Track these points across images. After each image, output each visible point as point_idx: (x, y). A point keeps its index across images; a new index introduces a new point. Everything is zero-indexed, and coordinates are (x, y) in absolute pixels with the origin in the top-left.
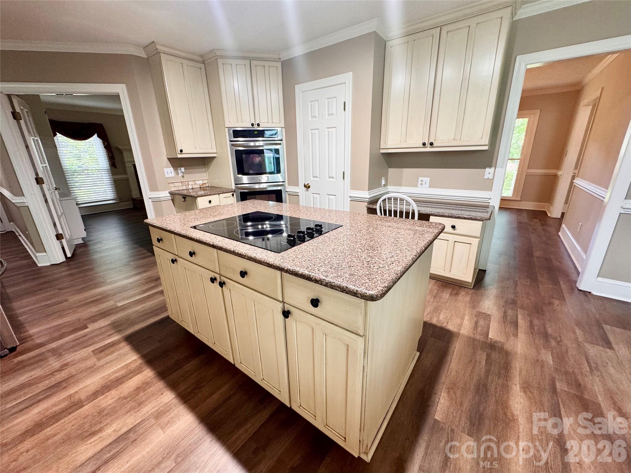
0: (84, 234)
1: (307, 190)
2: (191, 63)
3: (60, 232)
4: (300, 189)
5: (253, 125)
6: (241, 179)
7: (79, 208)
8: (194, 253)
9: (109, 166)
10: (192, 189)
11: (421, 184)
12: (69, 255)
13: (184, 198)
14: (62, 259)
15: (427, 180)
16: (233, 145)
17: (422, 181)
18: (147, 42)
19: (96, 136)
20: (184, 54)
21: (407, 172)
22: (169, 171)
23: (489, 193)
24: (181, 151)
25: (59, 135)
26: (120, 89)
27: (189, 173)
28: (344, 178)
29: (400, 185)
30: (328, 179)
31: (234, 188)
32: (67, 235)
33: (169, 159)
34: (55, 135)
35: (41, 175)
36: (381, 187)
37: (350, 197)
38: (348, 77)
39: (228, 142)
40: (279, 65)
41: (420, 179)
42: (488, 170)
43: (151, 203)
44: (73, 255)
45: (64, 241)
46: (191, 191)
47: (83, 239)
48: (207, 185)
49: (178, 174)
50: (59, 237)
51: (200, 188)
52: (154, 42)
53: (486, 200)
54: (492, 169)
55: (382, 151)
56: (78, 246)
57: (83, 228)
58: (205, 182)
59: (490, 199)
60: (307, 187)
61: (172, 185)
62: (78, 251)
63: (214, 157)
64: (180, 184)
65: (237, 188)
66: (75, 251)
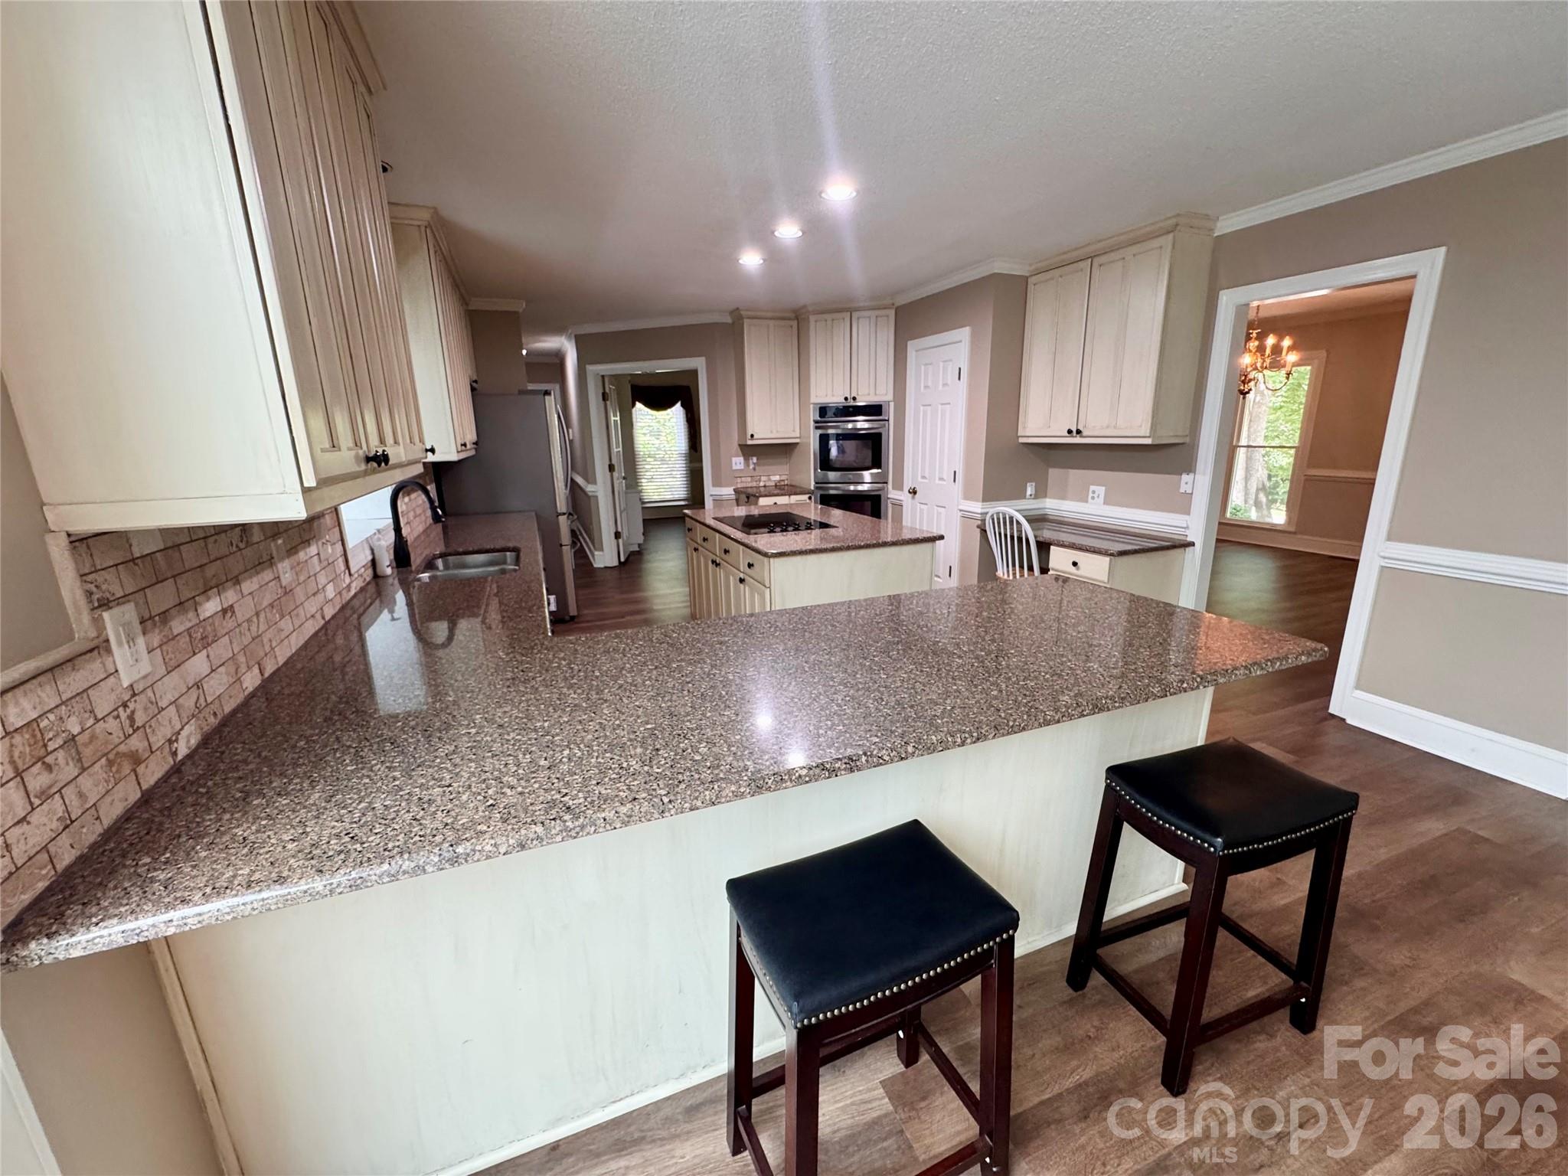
0: (641, 539)
1: (913, 498)
2: (778, 322)
3: (620, 530)
4: (903, 496)
5: (846, 399)
6: (826, 476)
7: (643, 508)
8: (728, 551)
9: (687, 448)
10: (765, 486)
11: (1093, 498)
12: (622, 560)
13: (748, 498)
14: (615, 563)
15: (1101, 490)
16: (817, 428)
17: (1094, 492)
18: (733, 307)
19: (679, 405)
20: (769, 314)
21: (1075, 475)
22: (738, 462)
23: (1186, 517)
24: (752, 436)
25: (639, 405)
26: (698, 363)
27: (764, 465)
28: (955, 481)
29: (1063, 498)
30: (937, 481)
31: (812, 488)
32: (625, 535)
33: (740, 445)
34: (634, 405)
35: (613, 462)
36: (1025, 498)
37: (961, 510)
38: (964, 334)
39: (812, 423)
40: (892, 313)
41: (1092, 488)
42: (1185, 477)
43: (711, 502)
44: (627, 560)
45: (620, 541)
46: (762, 489)
47: (639, 545)
48: (786, 482)
49: (748, 466)
50: (617, 535)
51: (776, 486)
52: (738, 309)
53: (1181, 531)
54: (1191, 476)
55: (1021, 440)
56: (632, 553)
57: (642, 531)
58: (784, 478)
59: (1187, 528)
60: (914, 492)
61: (739, 480)
62: (631, 558)
63: (797, 444)
64: (749, 479)
65: (817, 488)
66: (629, 556)
